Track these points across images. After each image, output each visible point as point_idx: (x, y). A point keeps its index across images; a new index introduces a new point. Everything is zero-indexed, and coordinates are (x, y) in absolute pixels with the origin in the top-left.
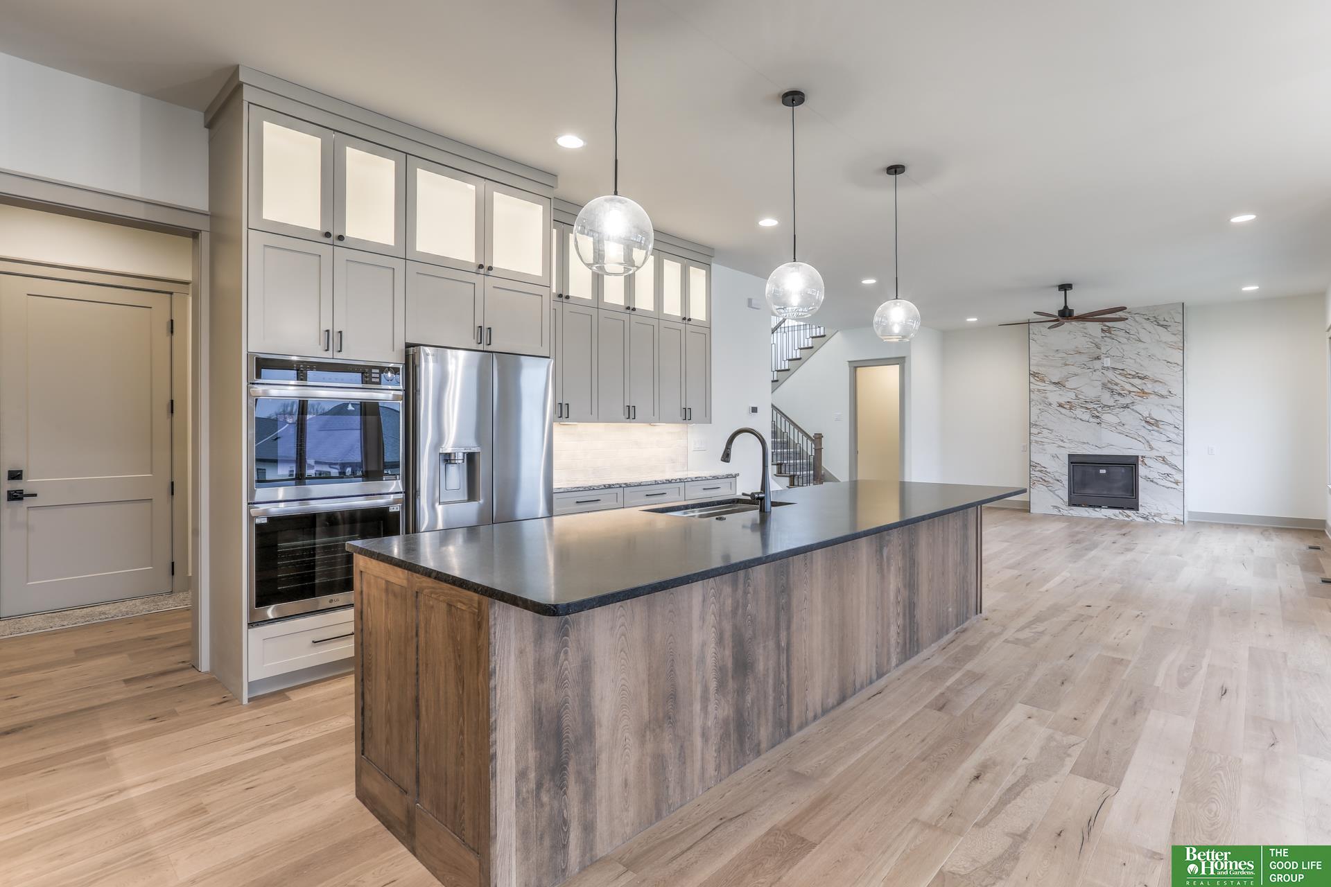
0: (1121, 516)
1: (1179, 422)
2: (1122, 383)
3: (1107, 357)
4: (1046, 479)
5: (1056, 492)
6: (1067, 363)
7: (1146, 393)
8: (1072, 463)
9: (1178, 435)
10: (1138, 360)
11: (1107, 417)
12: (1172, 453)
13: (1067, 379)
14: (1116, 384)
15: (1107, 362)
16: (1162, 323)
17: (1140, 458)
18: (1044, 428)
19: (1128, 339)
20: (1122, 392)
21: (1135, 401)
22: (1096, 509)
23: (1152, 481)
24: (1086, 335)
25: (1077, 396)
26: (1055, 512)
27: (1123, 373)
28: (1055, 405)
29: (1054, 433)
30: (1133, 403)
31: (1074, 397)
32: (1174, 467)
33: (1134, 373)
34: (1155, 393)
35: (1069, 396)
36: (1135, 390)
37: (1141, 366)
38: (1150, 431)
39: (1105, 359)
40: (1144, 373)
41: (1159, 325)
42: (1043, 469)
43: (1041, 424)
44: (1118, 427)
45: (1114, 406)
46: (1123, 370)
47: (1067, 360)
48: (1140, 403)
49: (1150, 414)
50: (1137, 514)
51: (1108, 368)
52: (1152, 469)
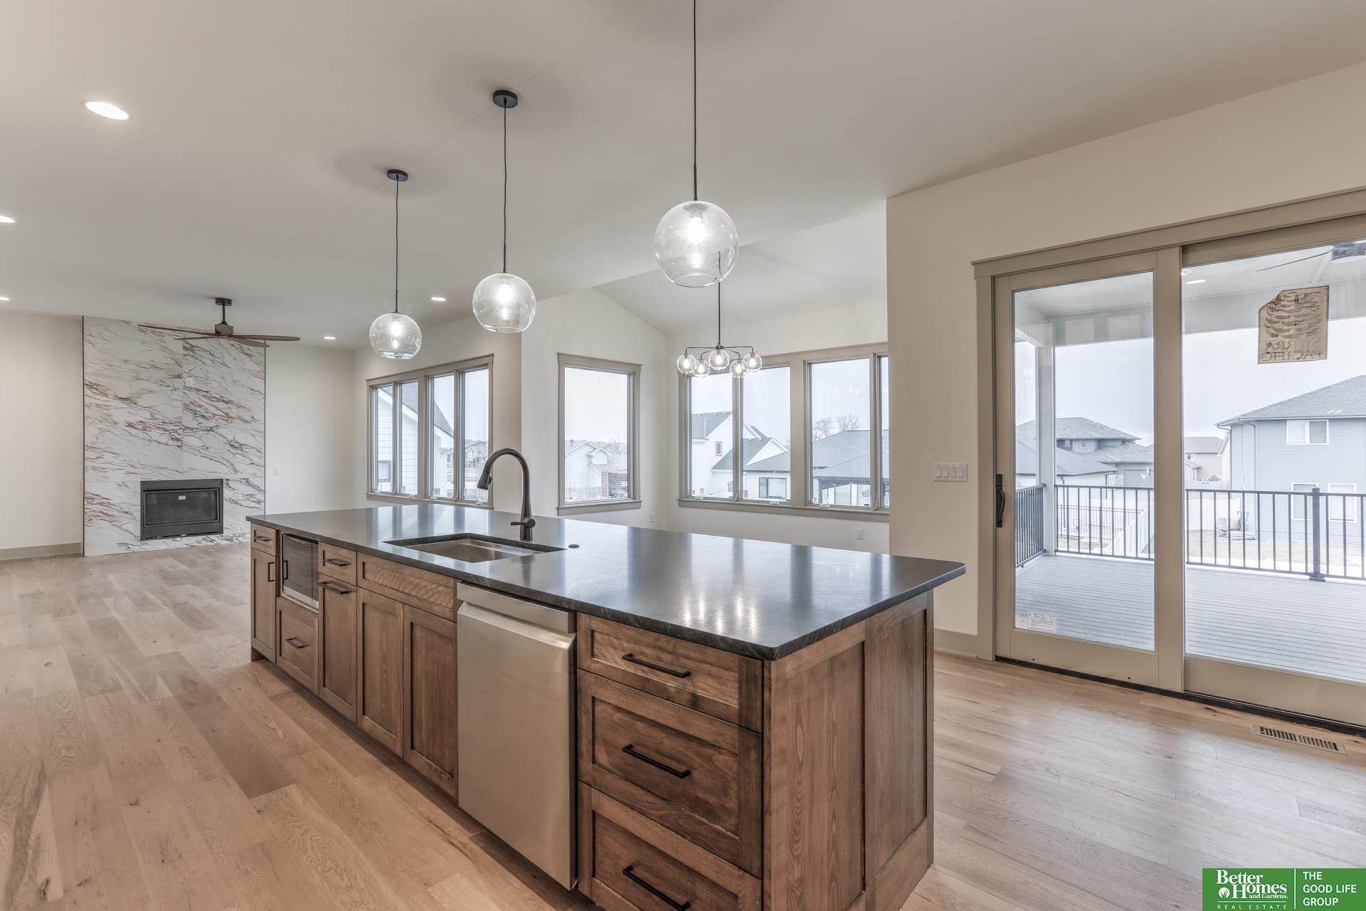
0: (203, 542)
1: (260, 445)
2: (207, 406)
3: (189, 377)
4: (109, 513)
5: (123, 526)
6: (140, 376)
7: (231, 417)
8: (145, 491)
9: (259, 458)
10: (223, 384)
11: (189, 440)
12: (255, 475)
13: (139, 395)
14: (200, 406)
15: (190, 382)
16: (247, 351)
17: (224, 481)
18: (104, 452)
19: (213, 362)
20: (206, 415)
21: (219, 424)
22: (176, 539)
23: (236, 502)
24: (164, 349)
25: (152, 416)
26: (123, 550)
27: (206, 394)
28: (122, 425)
29: (121, 458)
30: (217, 426)
31: (148, 416)
32: (256, 487)
33: (219, 397)
34: (240, 418)
35: (144, 416)
36: (220, 413)
37: (226, 390)
38: (234, 454)
39: (188, 379)
40: (228, 397)
41: (243, 353)
42: (104, 500)
43: (102, 447)
44: (201, 451)
45: (197, 428)
46: (207, 392)
47: (140, 373)
48: (224, 426)
49: (234, 438)
50: (221, 538)
51: (190, 389)
52: (236, 491)
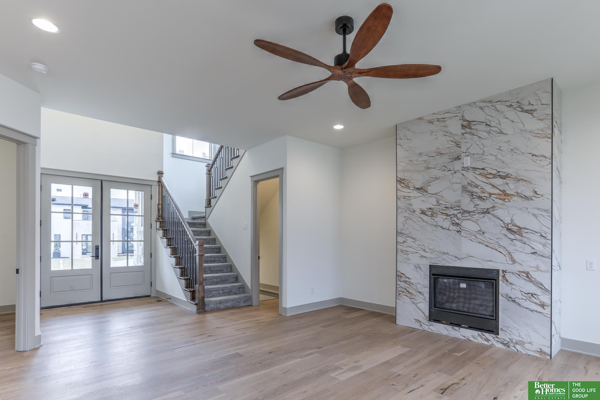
0: (480, 339)
1: (546, 229)
2: (484, 185)
3: (467, 156)
4: (410, 291)
5: (418, 305)
6: (429, 166)
7: (508, 195)
8: (433, 275)
9: (544, 245)
10: (499, 156)
11: (468, 225)
12: (537, 268)
13: (429, 183)
14: (476, 186)
15: (467, 162)
16: (526, 108)
17: (501, 273)
18: (408, 237)
19: (489, 133)
20: (482, 195)
21: (495, 205)
22: (455, 328)
23: (514, 301)
24: (447, 133)
25: (438, 202)
26: (418, 326)
27: (484, 173)
28: (418, 212)
29: (417, 243)
30: (494, 207)
31: (435, 203)
32: (540, 285)
33: (495, 172)
34: (518, 195)
35: (432, 202)
36: (497, 191)
37: (503, 162)
38: (512, 240)
39: (465, 158)
40: (505, 170)
41: (523, 111)
42: (407, 279)
43: (406, 232)
44: (478, 236)
45: (474, 212)
46: (483, 169)
47: (429, 163)
48: (501, 206)
49: (512, 220)
50: (496, 339)
51: (467, 169)
52: (514, 287)
